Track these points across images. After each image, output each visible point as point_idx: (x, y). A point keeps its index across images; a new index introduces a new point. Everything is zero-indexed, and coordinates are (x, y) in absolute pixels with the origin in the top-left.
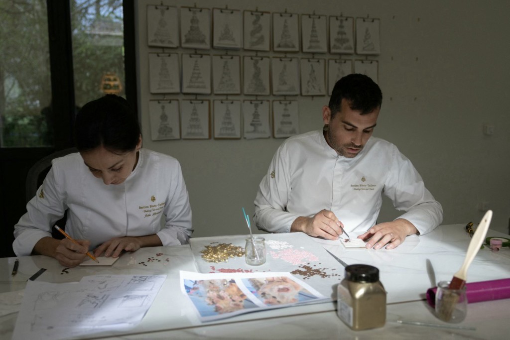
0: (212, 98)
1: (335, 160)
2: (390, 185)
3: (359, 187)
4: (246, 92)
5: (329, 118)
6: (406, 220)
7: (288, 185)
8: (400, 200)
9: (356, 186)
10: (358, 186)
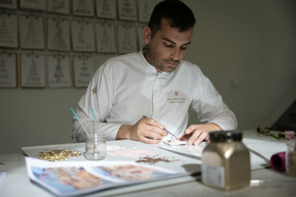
0: (19, 52)
1: (155, 77)
2: (197, 99)
3: (174, 101)
4: (49, 47)
5: (149, 38)
6: (214, 123)
7: (110, 102)
8: (204, 112)
9: (171, 99)
10: (172, 99)
